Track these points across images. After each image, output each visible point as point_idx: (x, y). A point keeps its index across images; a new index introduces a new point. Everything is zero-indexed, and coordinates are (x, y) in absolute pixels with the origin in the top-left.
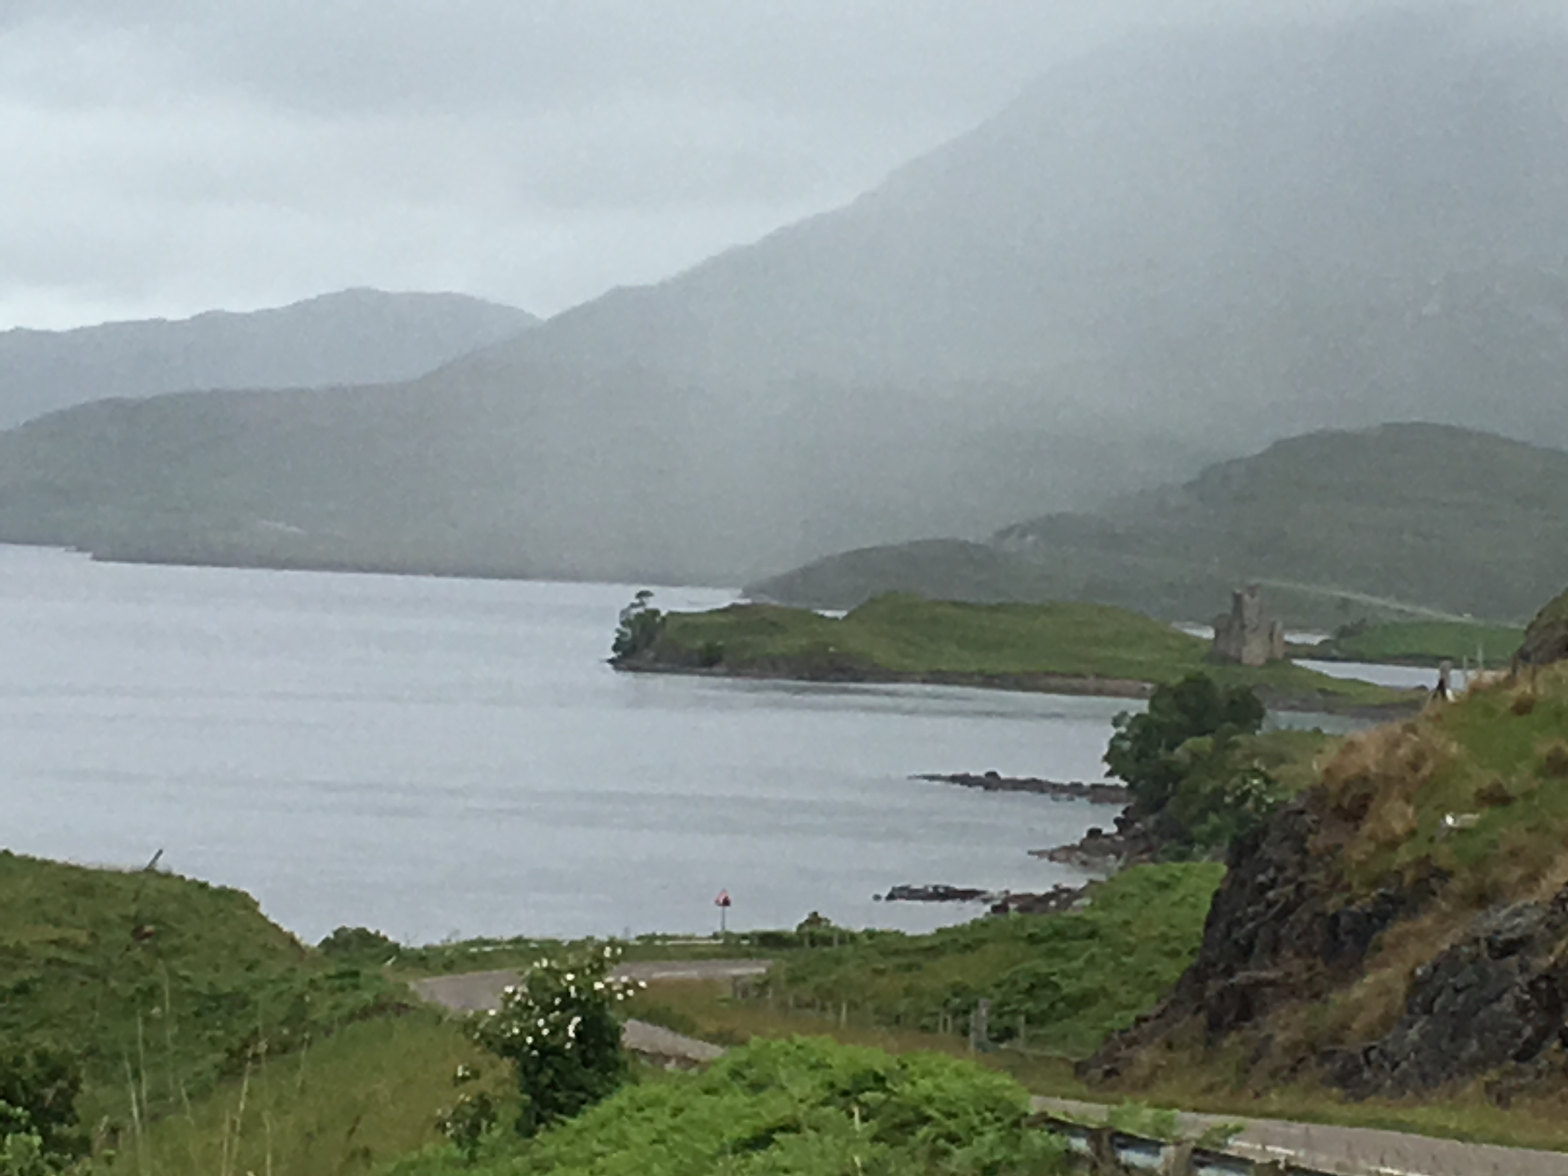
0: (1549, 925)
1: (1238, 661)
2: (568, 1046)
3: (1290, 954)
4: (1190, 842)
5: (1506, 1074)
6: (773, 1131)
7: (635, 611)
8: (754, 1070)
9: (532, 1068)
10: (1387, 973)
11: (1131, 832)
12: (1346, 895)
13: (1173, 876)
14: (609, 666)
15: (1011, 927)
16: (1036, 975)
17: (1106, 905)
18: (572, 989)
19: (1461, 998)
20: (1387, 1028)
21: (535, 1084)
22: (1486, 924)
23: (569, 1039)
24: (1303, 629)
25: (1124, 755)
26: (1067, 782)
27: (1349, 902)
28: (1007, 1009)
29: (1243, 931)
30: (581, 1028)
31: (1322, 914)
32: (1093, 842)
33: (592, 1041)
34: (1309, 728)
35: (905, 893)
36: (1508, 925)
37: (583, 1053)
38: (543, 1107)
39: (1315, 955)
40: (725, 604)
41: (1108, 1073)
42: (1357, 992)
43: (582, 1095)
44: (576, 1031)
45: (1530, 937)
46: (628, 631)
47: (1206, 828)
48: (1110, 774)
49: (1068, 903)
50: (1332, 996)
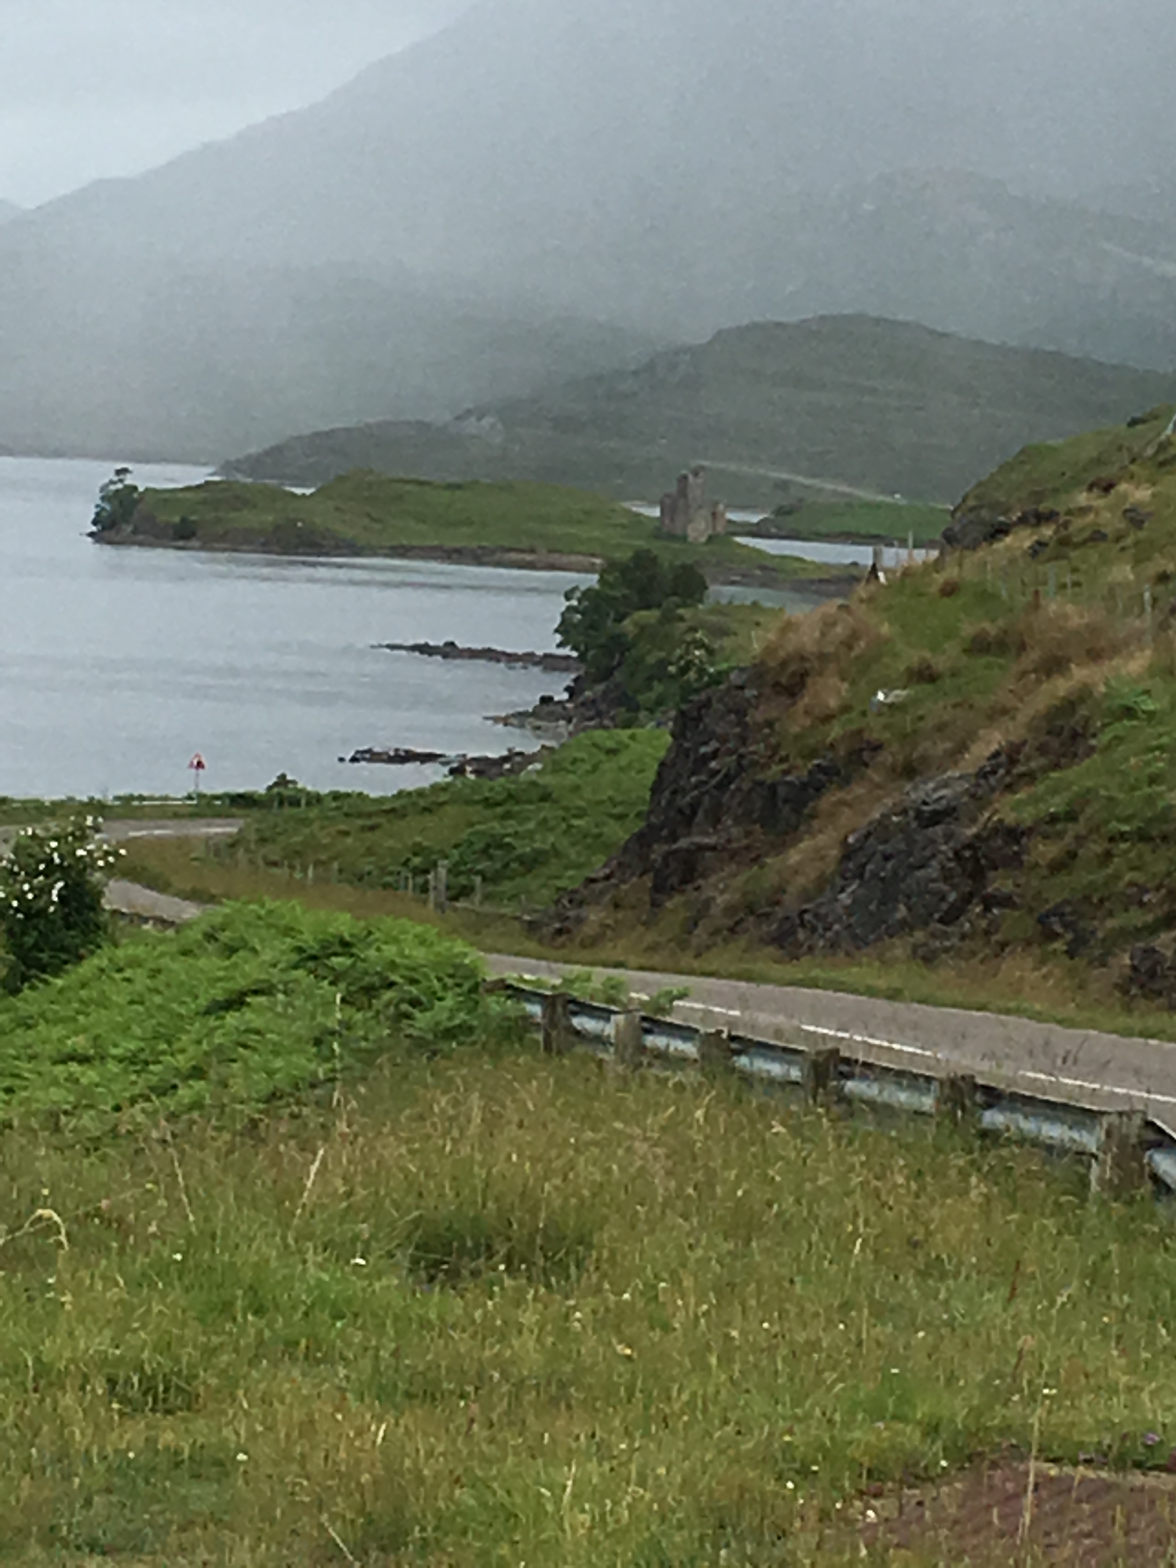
0: (973, 796)
1: (684, 538)
2: (52, 909)
3: (730, 822)
4: (637, 708)
5: (933, 935)
6: (244, 994)
7: (113, 488)
8: (227, 933)
9: (17, 929)
10: (821, 839)
11: (581, 699)
12: (784, 766)
13: (620, 743)
14: (90, 539)
15: (467, 791)
16: (493, 836)
17: (557, 768)
18: (55, 855)
19: (889, 865)
20: (820, 890)
21: (21, 946)
22: (913, 796)
23: (53, 903)
24: (743, 508)
25: (575, 626)
26: (520, 651)
27: (786, 772)
28: (463, 868)
29: (688, 799)
30: (64, 893)
31: (761, 784)
32: (547, 708)
33: (74, 904)
34: (748, 603)
35: (367, 756)
36: (936, 796)
37: (66, 917)
38: (29, 967)
39: (755, 822)
40: (201, 481)
41: (559, 932)
42: (794, 857)
43: (64, 956)
44: (59, 896)
45: (954, 809)
46: (108, 507)
47: (652, 695)
48: (560, 645)
49: (522, 766)
50: (769, 860)
